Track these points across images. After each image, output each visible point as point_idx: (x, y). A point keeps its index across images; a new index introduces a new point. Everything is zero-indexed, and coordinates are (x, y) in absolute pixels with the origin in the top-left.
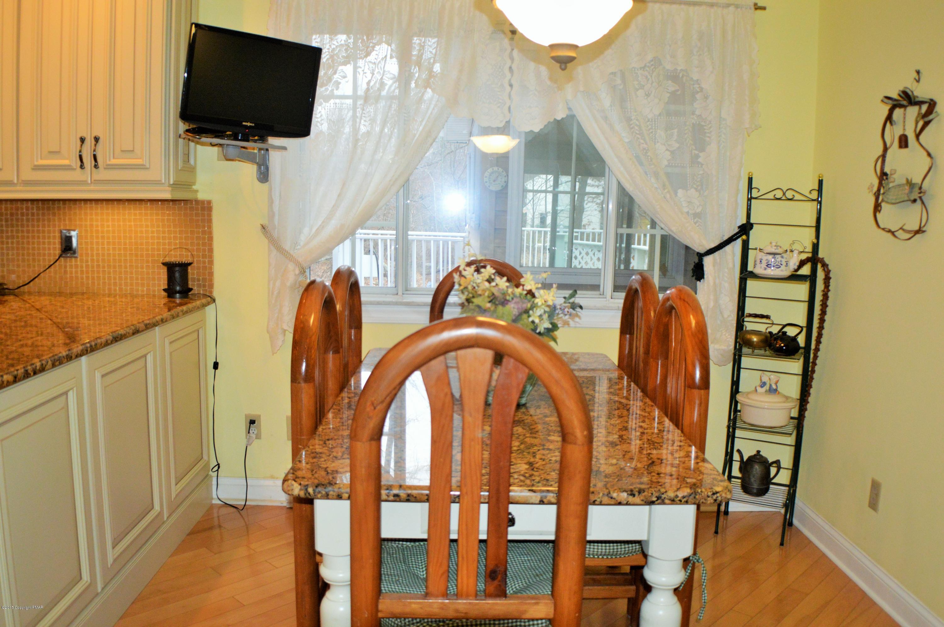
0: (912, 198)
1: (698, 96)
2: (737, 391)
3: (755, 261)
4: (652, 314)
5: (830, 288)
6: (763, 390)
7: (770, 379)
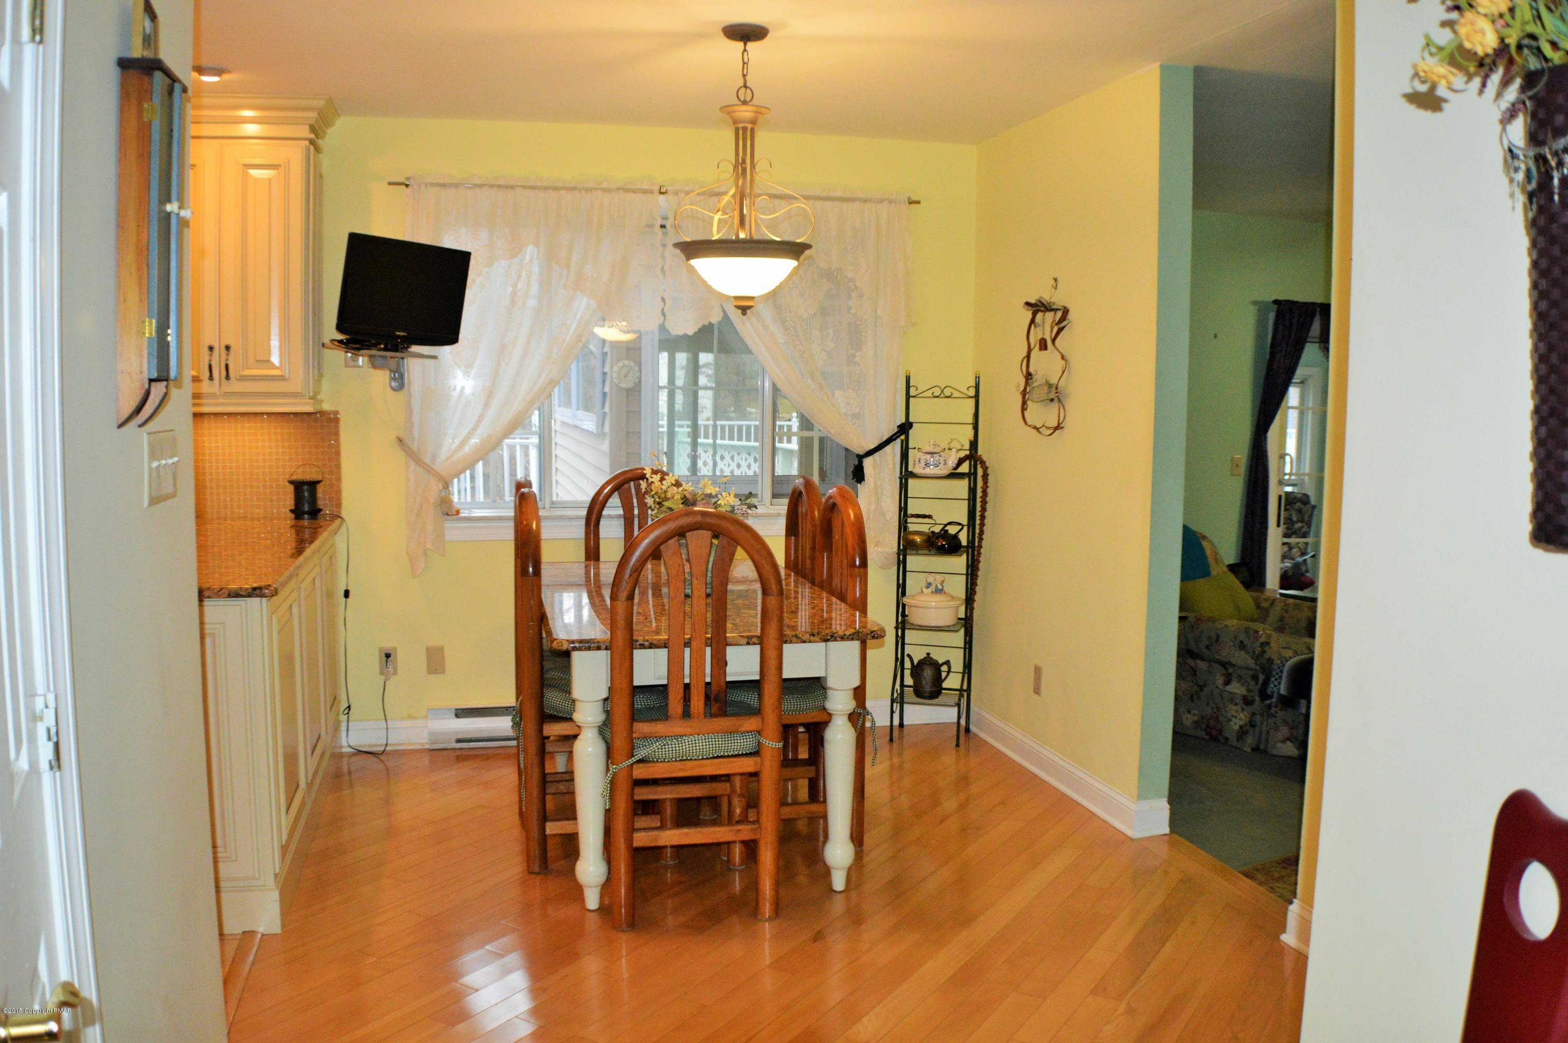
0: (1051, 397)
1: (853, 294)
2: (904, 594)
3: (915, 461)
4: (816, 513)
5: (989, 484)
6: (930, 590)
7: (935, 579)
